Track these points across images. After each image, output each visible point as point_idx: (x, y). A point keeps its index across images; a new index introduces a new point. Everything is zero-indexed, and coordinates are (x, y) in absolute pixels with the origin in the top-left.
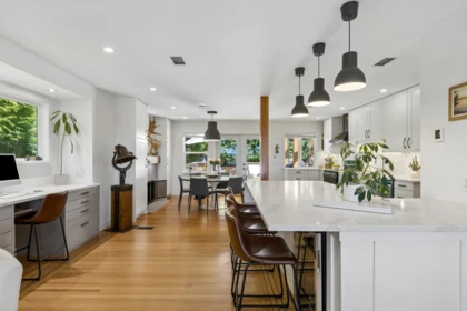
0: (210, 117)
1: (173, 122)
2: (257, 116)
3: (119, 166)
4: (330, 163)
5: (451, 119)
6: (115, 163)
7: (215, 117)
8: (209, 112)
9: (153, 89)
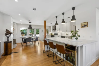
0: (30, 24)
1: (17, 24)
2: (43, 25)
3: (7, 35)
4: (51, 34)
5: (81, 27)
6: (6, 35)
7: (31, 24)
8: (29, 23)
9: (20, 15)
